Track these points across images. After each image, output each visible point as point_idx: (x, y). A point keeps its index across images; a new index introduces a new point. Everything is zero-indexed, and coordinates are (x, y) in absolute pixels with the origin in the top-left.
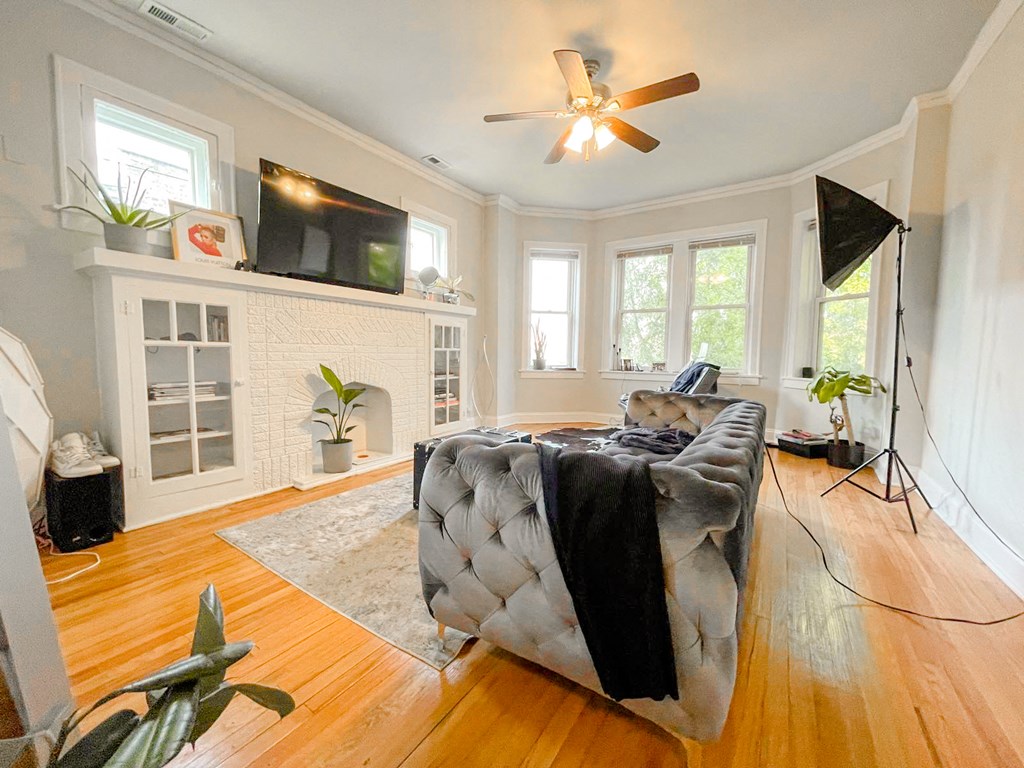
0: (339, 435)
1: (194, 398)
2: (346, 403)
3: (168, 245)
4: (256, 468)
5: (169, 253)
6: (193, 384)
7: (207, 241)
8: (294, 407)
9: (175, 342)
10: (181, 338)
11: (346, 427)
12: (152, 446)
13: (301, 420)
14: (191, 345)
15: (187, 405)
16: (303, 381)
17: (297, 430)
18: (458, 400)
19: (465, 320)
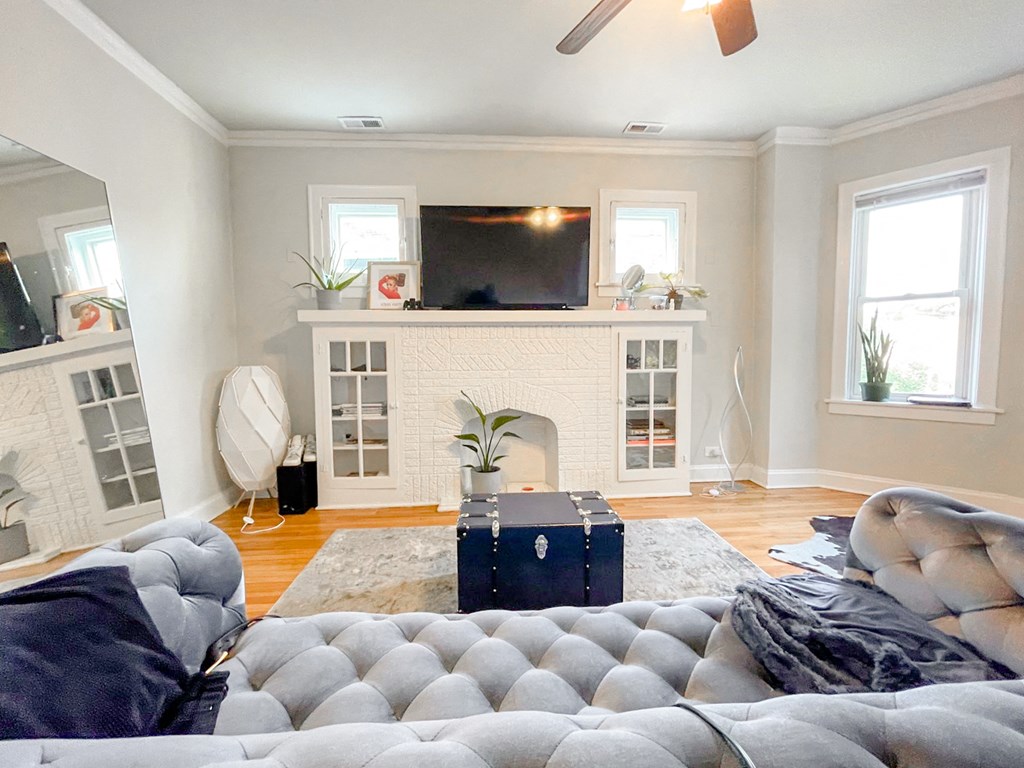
0: (486, 462)
1: (360, 417)
2: (494, 429)
3: (365, 296)
4: (407, 481)
5: (365, 304)
6: (359, 404)
7: (391, 288)
8: (443, 430)
9: (349, 372)
10: (353, 370)
11: (495, 456)
12: (334, 451)
13: (449, 443)
14: (359, 374)
15: (356, 421)
16: (452, 406)
17: (445, 453)
18: (674, 438)
19: (690, 330)
